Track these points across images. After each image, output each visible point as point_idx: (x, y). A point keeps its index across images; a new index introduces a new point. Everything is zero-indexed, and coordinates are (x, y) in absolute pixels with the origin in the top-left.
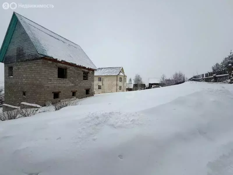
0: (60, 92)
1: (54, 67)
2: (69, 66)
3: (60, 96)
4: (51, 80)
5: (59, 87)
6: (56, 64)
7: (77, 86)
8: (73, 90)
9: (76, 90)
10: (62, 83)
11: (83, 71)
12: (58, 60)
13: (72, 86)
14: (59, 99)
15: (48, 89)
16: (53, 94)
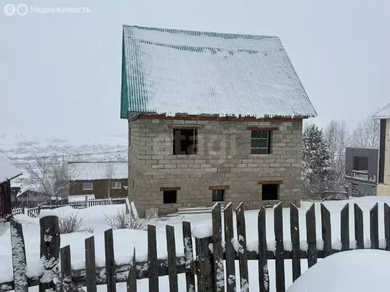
0: (180, 188)
1: (165, 131)
2: (205, 122)
3: (178, 197)
4: (158, 160)
5: (176, 176)
6: (169, 123)
7: (229, 172)
8: (216, 183)
9: (225, 184)
10: (183, 166)
11: (249, 128)
12: (167, 116)
13: (214, 174)
14: (175, 205)
15: (152, 181)
16: (162, 193)
